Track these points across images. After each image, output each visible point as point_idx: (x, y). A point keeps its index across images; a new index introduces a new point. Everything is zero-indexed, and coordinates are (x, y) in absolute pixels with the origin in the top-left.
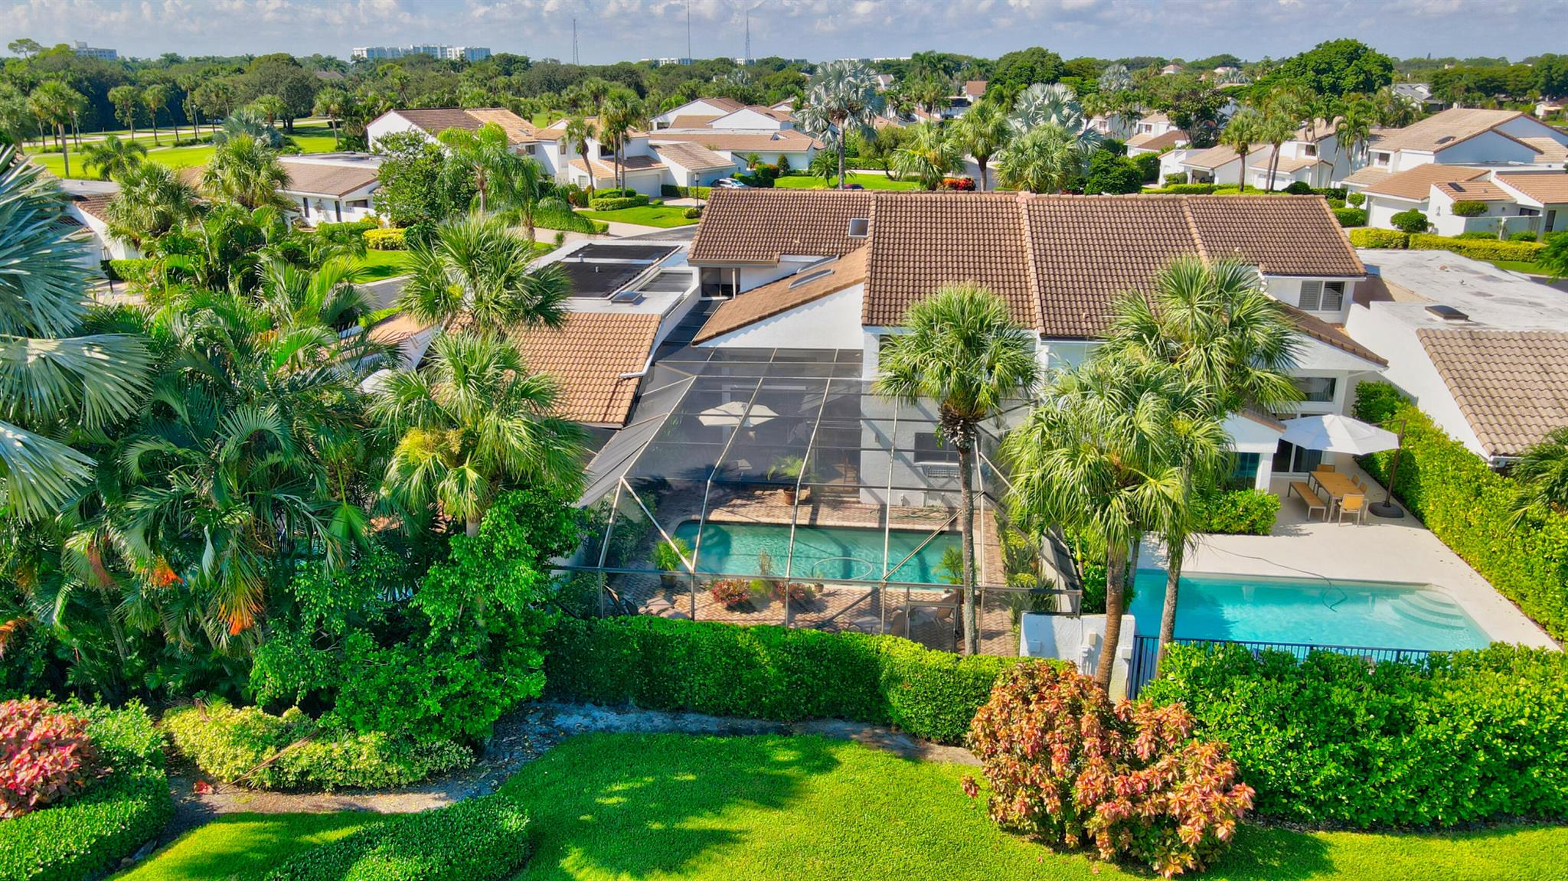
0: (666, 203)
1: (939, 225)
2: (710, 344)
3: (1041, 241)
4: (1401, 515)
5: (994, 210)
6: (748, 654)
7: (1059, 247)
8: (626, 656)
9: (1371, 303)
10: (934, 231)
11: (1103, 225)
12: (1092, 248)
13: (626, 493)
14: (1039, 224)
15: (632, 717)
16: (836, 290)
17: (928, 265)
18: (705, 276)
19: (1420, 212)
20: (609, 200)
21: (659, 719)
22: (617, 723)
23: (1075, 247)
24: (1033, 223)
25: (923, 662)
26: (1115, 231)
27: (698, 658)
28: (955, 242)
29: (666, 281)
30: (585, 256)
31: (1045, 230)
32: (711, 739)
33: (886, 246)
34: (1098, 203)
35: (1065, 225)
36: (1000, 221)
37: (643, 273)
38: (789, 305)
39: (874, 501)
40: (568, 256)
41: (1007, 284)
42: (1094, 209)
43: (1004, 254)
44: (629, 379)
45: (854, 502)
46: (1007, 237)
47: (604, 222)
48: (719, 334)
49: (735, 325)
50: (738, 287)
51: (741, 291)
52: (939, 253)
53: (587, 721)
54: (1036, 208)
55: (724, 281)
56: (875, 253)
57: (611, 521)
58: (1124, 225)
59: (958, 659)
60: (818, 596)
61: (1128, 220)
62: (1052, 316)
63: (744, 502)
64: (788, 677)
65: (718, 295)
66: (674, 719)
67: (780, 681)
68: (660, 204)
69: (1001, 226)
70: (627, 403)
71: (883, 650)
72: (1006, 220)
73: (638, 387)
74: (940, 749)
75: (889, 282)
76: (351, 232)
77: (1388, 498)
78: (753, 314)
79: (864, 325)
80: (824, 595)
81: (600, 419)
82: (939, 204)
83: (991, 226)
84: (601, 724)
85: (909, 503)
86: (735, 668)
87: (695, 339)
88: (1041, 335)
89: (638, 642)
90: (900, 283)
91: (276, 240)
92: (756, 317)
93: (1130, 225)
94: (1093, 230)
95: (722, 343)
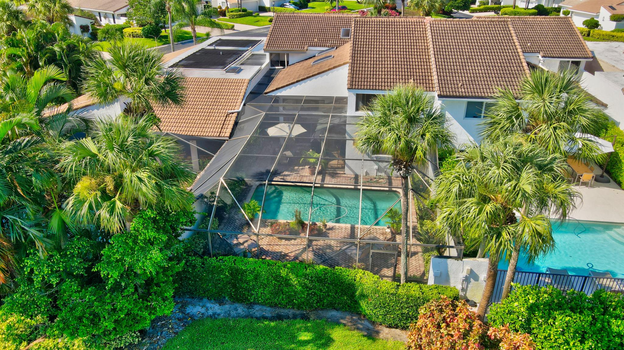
0: (261, 14)
1: (386, 35)
2: (273, 94)
3: (437, 43)
4: (609, 182)
5: (413, 26)
6: (286, 280)
7: (446, 47)
8: (222, 278)
9: (596, 72)
10: (383, 38)
11: (468, 35)
12: (463, 47)
13: (223, 188)
14: (436, 34)
15: (227, 307)
16: (334, 67)
17: (380, 56)
18: (272, 57)
19: (595, 19)
20: (235, 13)
21: (241, 309)
22: (219, 311)
23: (454, 47)
24: (433, 34)
25: (379, 288)
26: (475, 38)
27: (260, 280)
28: (394, 44)
29: (255, 60)
30: (217, 45)
31: (439, 37)
32: (266, 323)
33: (359, 46)
34: (465, 23)
35: (449, 35)
36: (416, 32)
37: (243, 55)
38: (311, 75)
39: (352, 173)
40: (209, 45)
41: (420, 67)
42: (464, 26)
43: (418, 50)
44: (233, 113)
45: (342, 174)
46: (420, 41)
47: (232, 24)
48: (277, 89)
49: (285, 84)
50: (288, 62)
51: (290, 64)
52: (386, 50)
53: (203, 310)
54: (435, 26)
55: (281, 59)
56: (354, 49)
57: (215, 203)
58: (479, 35)
59: (398, 286)
60: (324, 230)
61: (481, 32)
62: (443, 85)
63: (289, 173)
64: (308, 291)
65: (278, 66)
66: (248, 308)
67: (303, 293)
68: (258, 15)
69: (417, 35)
70: (231, 126)
71: (358, 279)
72: (419, 32)
73: (237, 117)
74: (386, 330)
75: (361, 65)
76: (116, 30)
77: (603, 173)
78: (294, 79)
79: (348, 88)
80: (326, 230)
81: (218, 135)
82: (386, 23)
83: (412, 35)
84: (210, 312)
85: (369, 174)
86: (279, 286)
87: (266, 91)
88: (438, 95)
89: (228, 272)
90: (366, 66)
91: (63, 39)
92: (295, 81)
93: (482, 35)
94: (463, 38)
95: (279, 93)
